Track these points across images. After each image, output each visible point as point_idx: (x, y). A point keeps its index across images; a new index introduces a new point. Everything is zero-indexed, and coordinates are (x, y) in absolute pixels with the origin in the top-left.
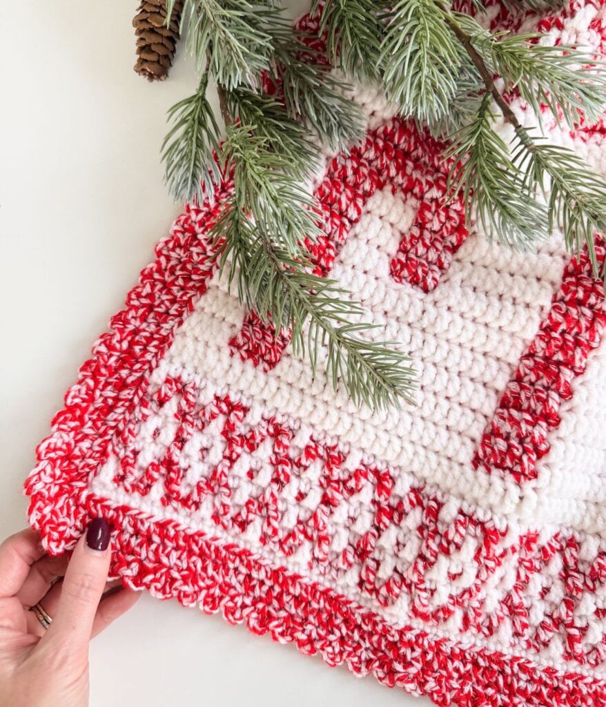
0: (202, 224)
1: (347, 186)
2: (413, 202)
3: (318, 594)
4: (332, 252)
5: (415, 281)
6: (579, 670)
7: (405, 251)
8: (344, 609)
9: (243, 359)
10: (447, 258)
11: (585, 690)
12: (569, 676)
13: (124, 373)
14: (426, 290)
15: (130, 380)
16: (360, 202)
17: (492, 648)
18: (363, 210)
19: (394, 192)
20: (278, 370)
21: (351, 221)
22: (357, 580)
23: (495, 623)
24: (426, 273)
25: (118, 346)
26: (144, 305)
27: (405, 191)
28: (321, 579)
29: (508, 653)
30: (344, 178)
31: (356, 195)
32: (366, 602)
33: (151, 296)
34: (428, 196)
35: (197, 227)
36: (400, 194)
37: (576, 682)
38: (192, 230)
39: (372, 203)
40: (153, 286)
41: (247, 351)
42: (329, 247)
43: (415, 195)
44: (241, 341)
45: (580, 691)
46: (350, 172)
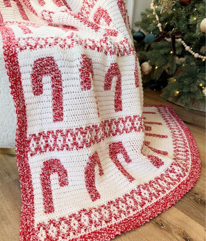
0: (27, 203)
1: (45, 179)
2: (56, 173)
3: (91, 234)
4: (50, 190)
5: (65, 184)
6: (137, 212)
7: (61, 181)
8: (97, 232)
9: (48, 213)
10: (66, 178)
11: (141, 213)
12: (137, 213)
13: (29, 231)
14: (67, 185)
15: (30, 231)
16: (49, 180)
17: (123, 219)
18: (50, 180)
19: (52, 174)
20: (55, 211)
21: (50, 184)
22: (94, 226)
23: (120, 215)
24: (65, 182)
25: (25, 228)
26: (25, 220)
27: (54, 172)
28: (89, 232)
29: (127, 217)
30: (44, 179)
31: (47, 180)
32: (99, 228)
33: (26, 218)
34: (58, 170)
35: (26, 204)
36: (54, 173)
37: (138, 213)
38: (26, 205)
39: (51, 178)
40: (25, 216)
41: (48, 212)
42: (49, 190)
43: (56, 171)
44: (46, 211)
45: (140, 214)
46: (44, 177)
